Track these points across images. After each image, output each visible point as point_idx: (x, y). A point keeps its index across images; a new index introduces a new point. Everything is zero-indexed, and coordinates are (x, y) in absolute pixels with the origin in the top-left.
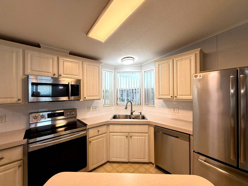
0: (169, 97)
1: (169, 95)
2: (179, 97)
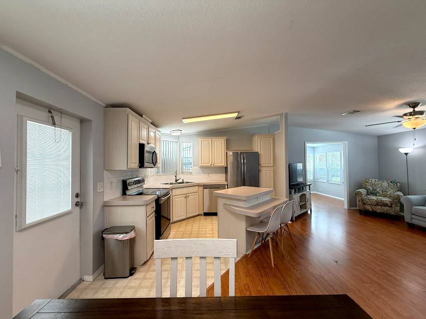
0: (209, 165)
1: (209, 163)
2: (216, 165)
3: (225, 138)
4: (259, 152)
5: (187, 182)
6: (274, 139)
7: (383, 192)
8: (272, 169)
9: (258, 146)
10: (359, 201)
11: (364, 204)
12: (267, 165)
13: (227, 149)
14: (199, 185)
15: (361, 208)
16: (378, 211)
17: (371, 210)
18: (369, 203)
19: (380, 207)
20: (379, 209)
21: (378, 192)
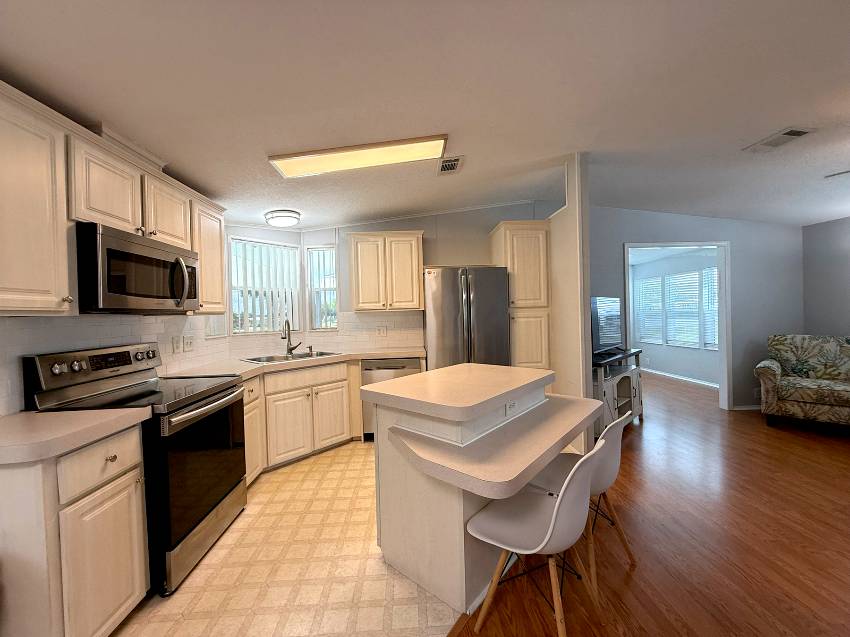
0: (379, 306)
1: (379, 302)
2: (396, 305)
3: (420, 234)
4: (509, 270)
5: (322, 354)
6: (548, 235)
7: (826, 368)
8: (543, 313)
9: (508, 250)
10: (767, 391)
11: (781, 399)
12: (530, 303)
13: (426, 263)
14: (350, 362)
15: (773, 410)
16: (823, 418)
17: (801, 415)
18: (796, 396)
19: (827, 407)
20: (824, 414)
21: (814, 369)
